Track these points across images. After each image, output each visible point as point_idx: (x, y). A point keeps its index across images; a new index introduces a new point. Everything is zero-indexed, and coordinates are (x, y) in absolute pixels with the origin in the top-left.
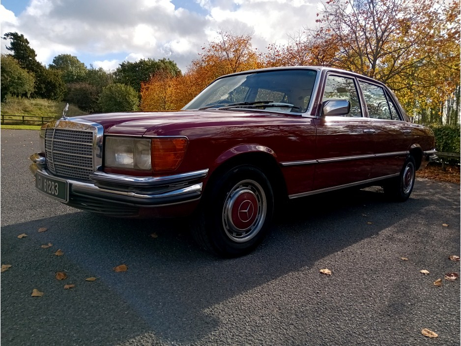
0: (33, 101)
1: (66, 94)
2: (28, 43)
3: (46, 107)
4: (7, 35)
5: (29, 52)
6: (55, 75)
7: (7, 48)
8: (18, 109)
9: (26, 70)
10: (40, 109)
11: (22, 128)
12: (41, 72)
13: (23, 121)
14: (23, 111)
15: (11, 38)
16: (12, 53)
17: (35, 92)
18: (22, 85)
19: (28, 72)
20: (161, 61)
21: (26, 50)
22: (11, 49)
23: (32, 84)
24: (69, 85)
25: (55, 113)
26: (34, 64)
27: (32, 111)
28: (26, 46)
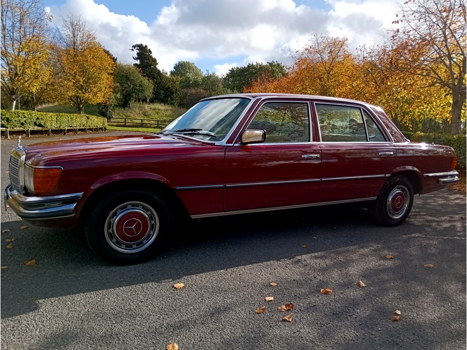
0: (152, 106)
1: (182, 99)
2: (151, 52)
3: (163, 112)
4: (134, 47)
5: (151, 60)
6: (173, 81)
7: (134, 58)
8: (139, 113)
9: (147, 78)
10: (157, 113)
11: (140, 131)
12: (160, 79)
13: (142, 124)
14: (142, 115)
15: (137, 49)
16: (138, 62)
17: (153, 97)
18: (143, 91)
19: (148, 80)
20: (270, 64)
21: (149, 59)
22: (137, 59)
23: (151, 91)
24: (185, 90)
25: (170, 117)
26: (155, 72)
27: (150, 115)
28: (149, 55)
